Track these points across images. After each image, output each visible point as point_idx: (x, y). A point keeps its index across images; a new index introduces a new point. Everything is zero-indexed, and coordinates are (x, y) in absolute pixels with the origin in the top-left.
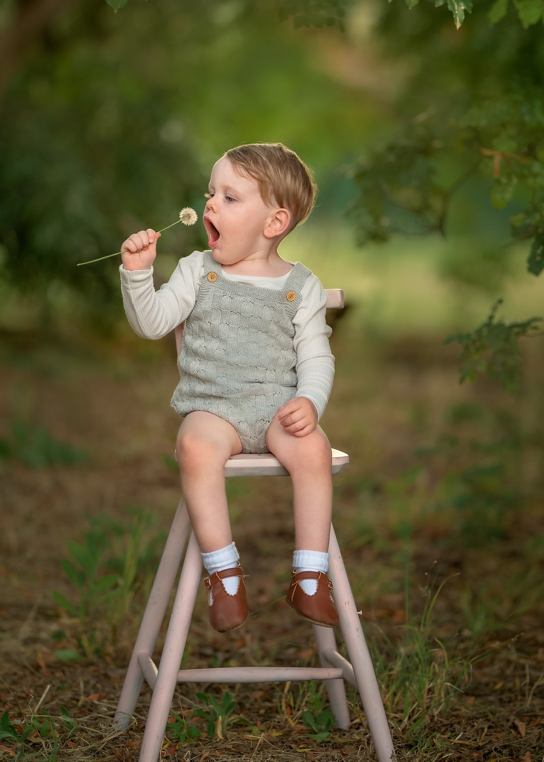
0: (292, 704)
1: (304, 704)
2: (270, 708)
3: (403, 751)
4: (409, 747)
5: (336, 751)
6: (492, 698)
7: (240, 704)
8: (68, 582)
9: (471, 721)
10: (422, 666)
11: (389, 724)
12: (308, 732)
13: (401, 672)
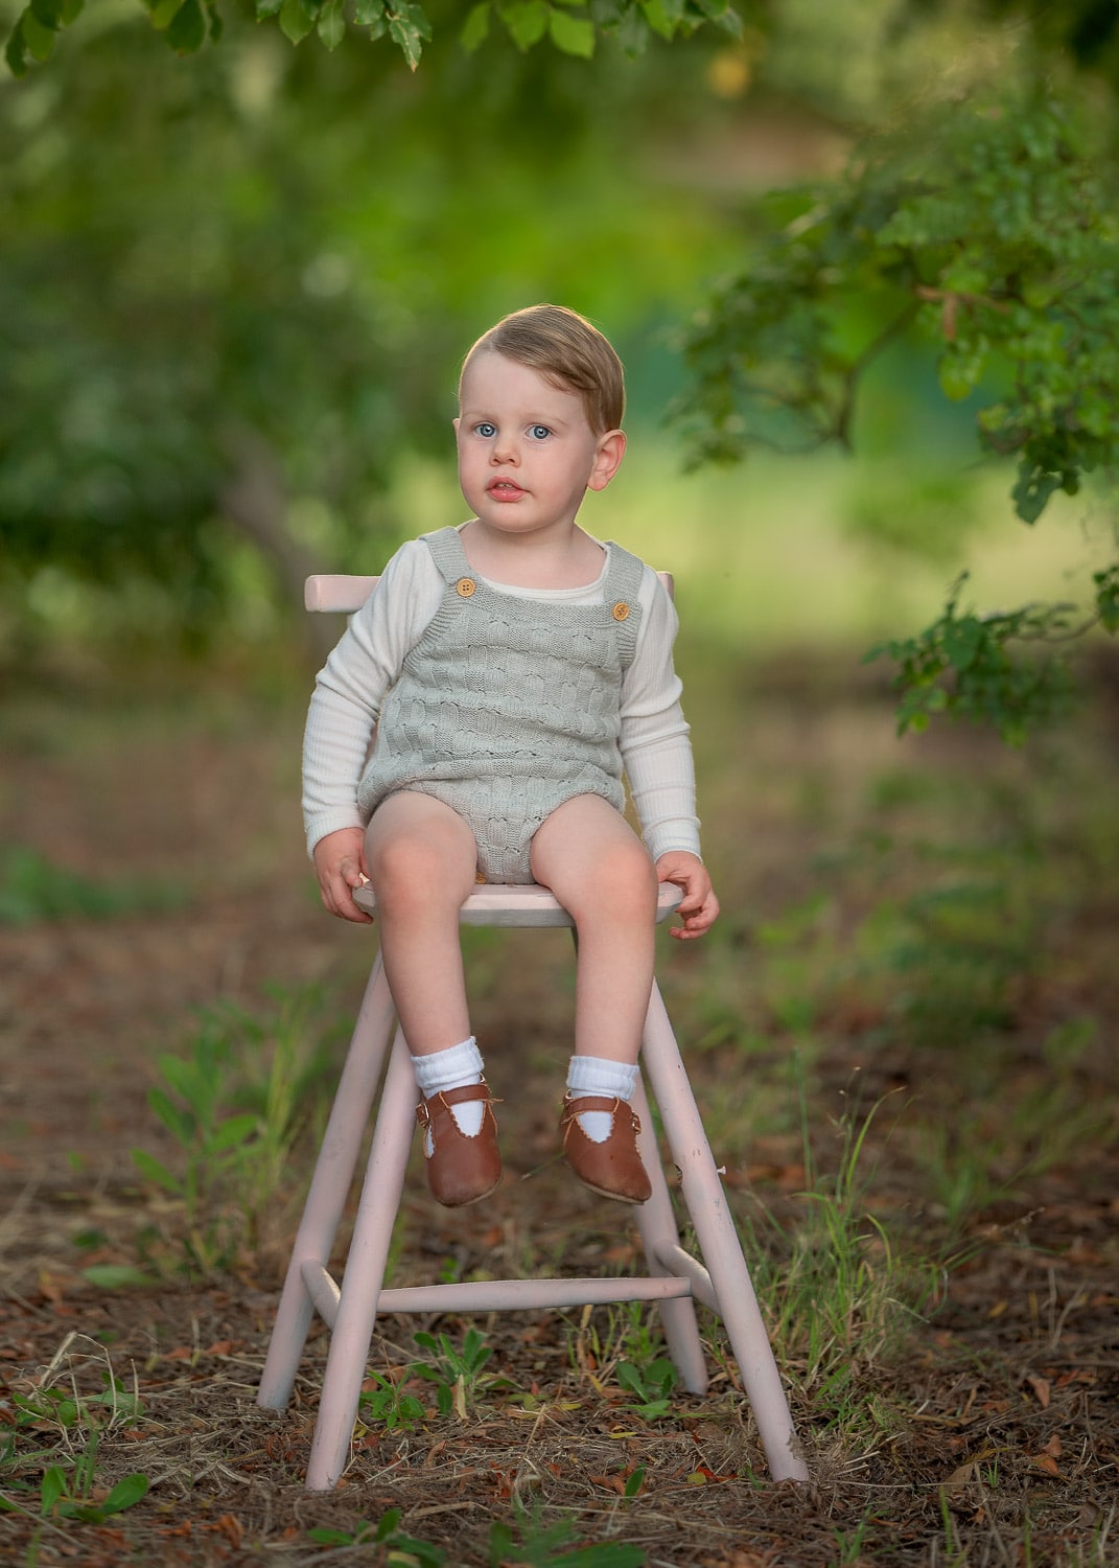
0: (597, 1349)
1: (619, 1347)
2: (554, 1358)
3: (812, 1430)
4: (822, 1422)
5: (683, 1434)
6: (985, 1333)
7: (498, 1352)
8: (160, 1133)
9: (944, 1378)
10: (842, 1270)
11: (782, 1380)
12: (629, 1400)
13: (801, 1281)
